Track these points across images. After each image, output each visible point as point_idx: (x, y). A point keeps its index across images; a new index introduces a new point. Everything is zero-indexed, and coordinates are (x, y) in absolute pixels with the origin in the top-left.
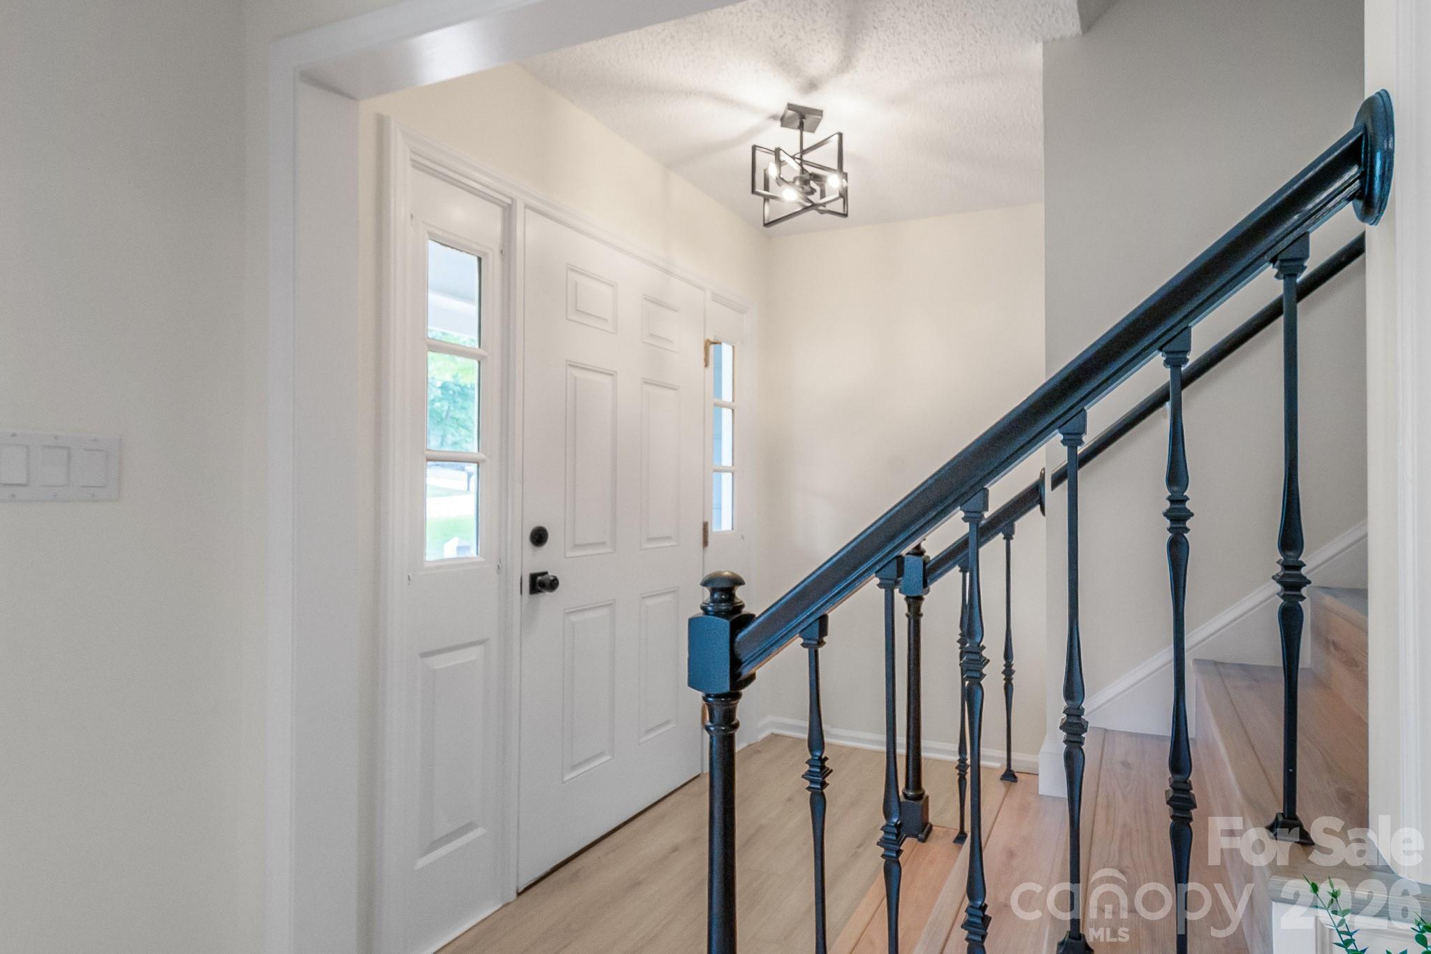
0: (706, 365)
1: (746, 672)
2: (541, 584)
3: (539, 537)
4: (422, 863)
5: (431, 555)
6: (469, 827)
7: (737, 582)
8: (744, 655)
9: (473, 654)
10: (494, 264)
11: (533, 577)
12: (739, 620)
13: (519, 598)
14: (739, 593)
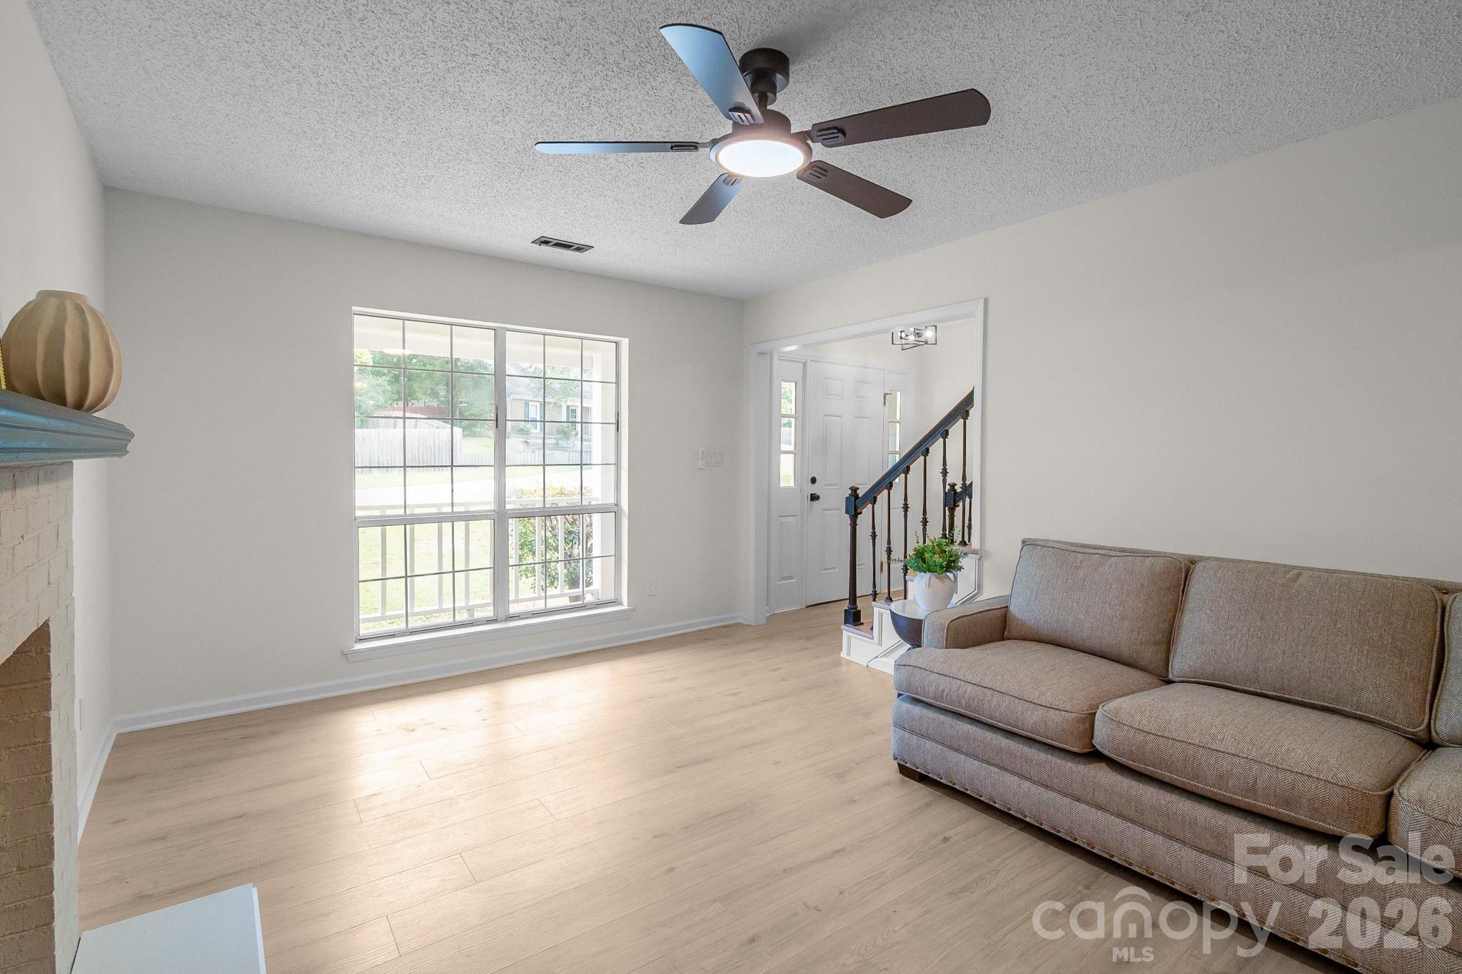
0: (885, 405)
1: (859, 511)
2: (814, 498)
3: (813, 480)
4: (779, 583)
5: (782, 485)
6: (791, 578)
7: (858, 489)
8: (858, 506)
9: (792, 519)
10: (800, 384)
11: (811, 495)
12: (856, 497)
13: (807, 501)
14: (858, 492)
